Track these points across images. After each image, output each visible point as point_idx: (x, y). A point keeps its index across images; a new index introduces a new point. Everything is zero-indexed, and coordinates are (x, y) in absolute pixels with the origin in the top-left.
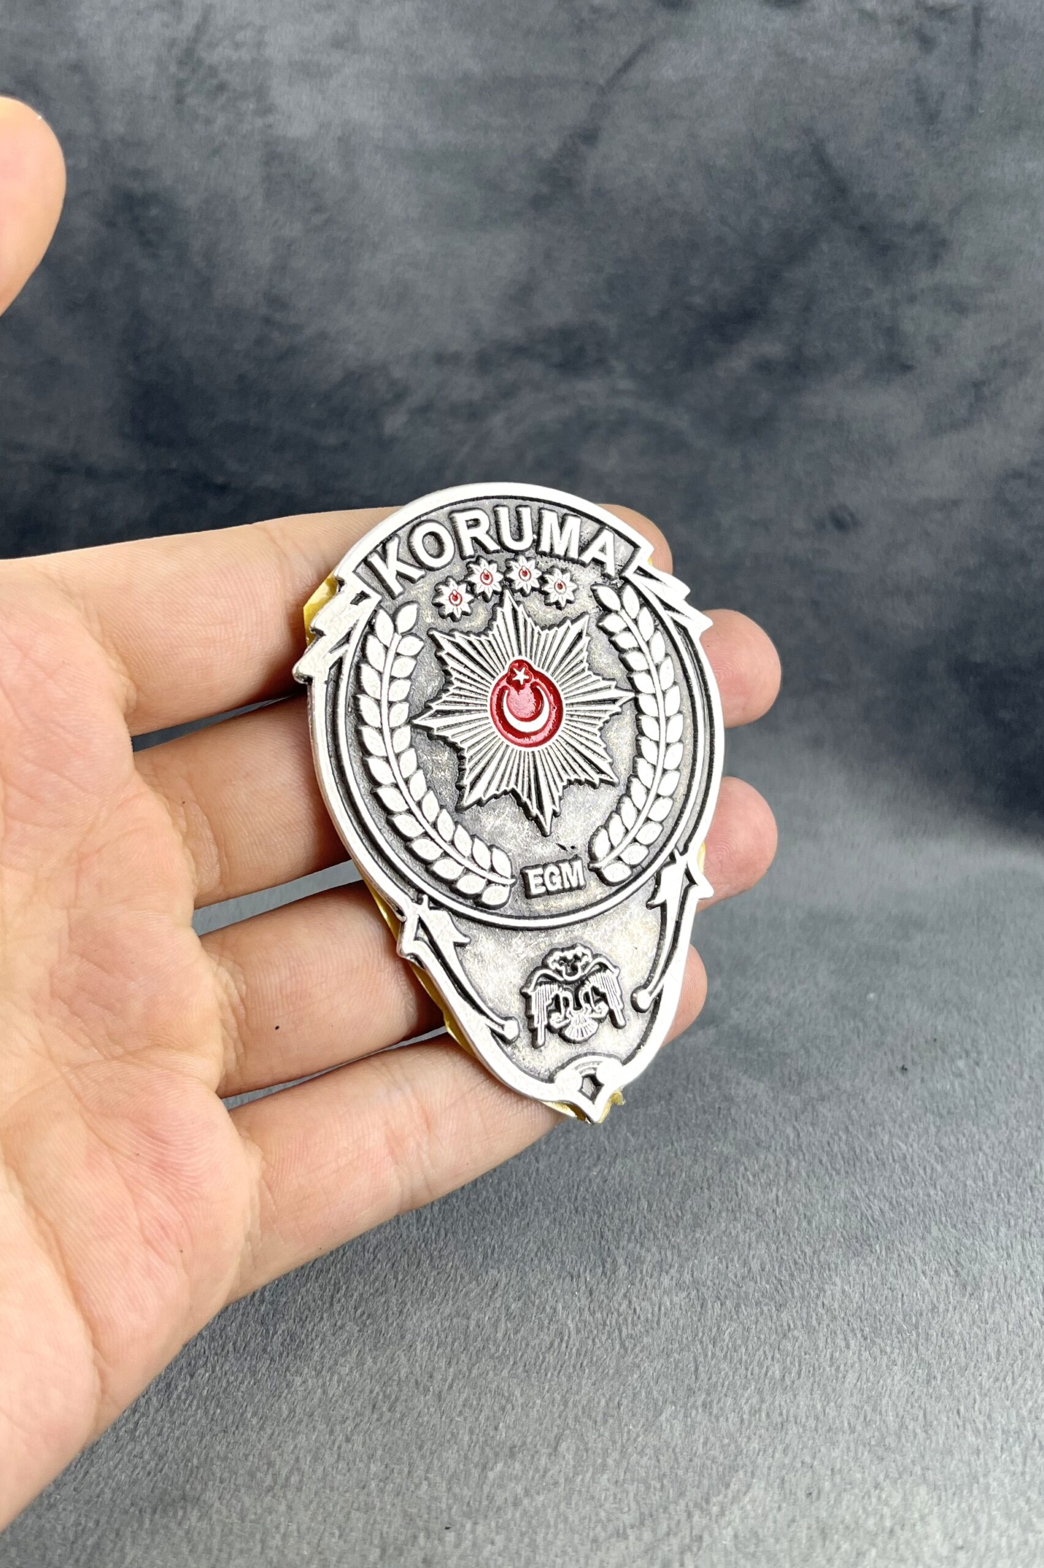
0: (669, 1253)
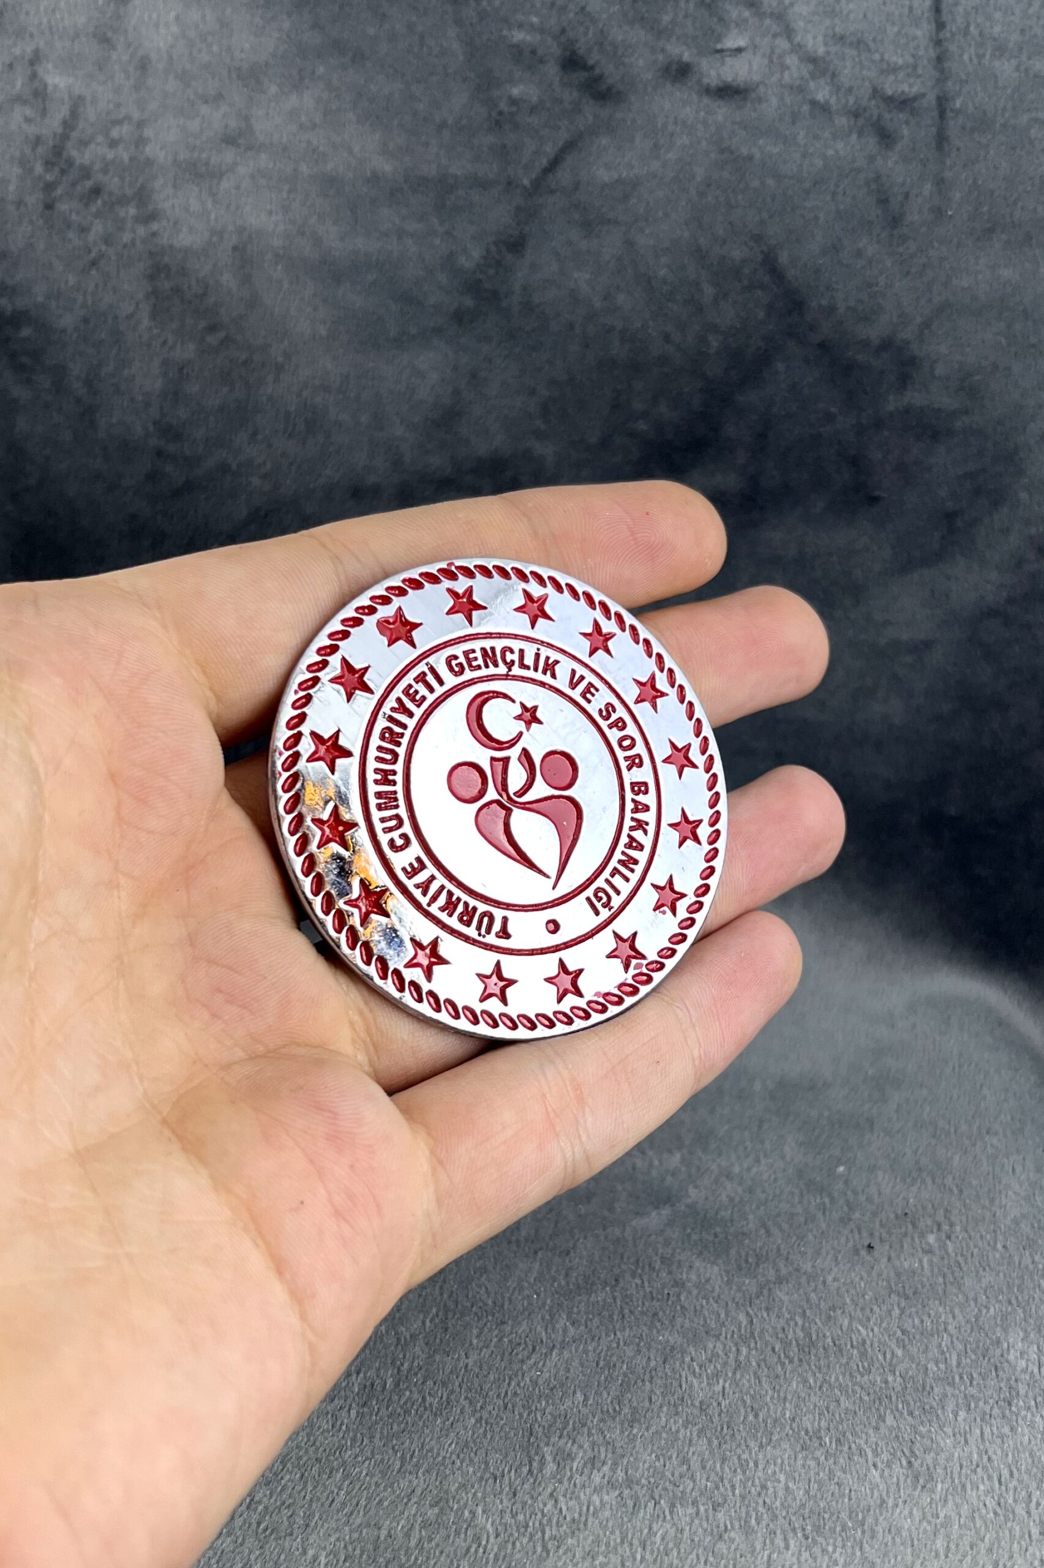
0: (603, 1450)
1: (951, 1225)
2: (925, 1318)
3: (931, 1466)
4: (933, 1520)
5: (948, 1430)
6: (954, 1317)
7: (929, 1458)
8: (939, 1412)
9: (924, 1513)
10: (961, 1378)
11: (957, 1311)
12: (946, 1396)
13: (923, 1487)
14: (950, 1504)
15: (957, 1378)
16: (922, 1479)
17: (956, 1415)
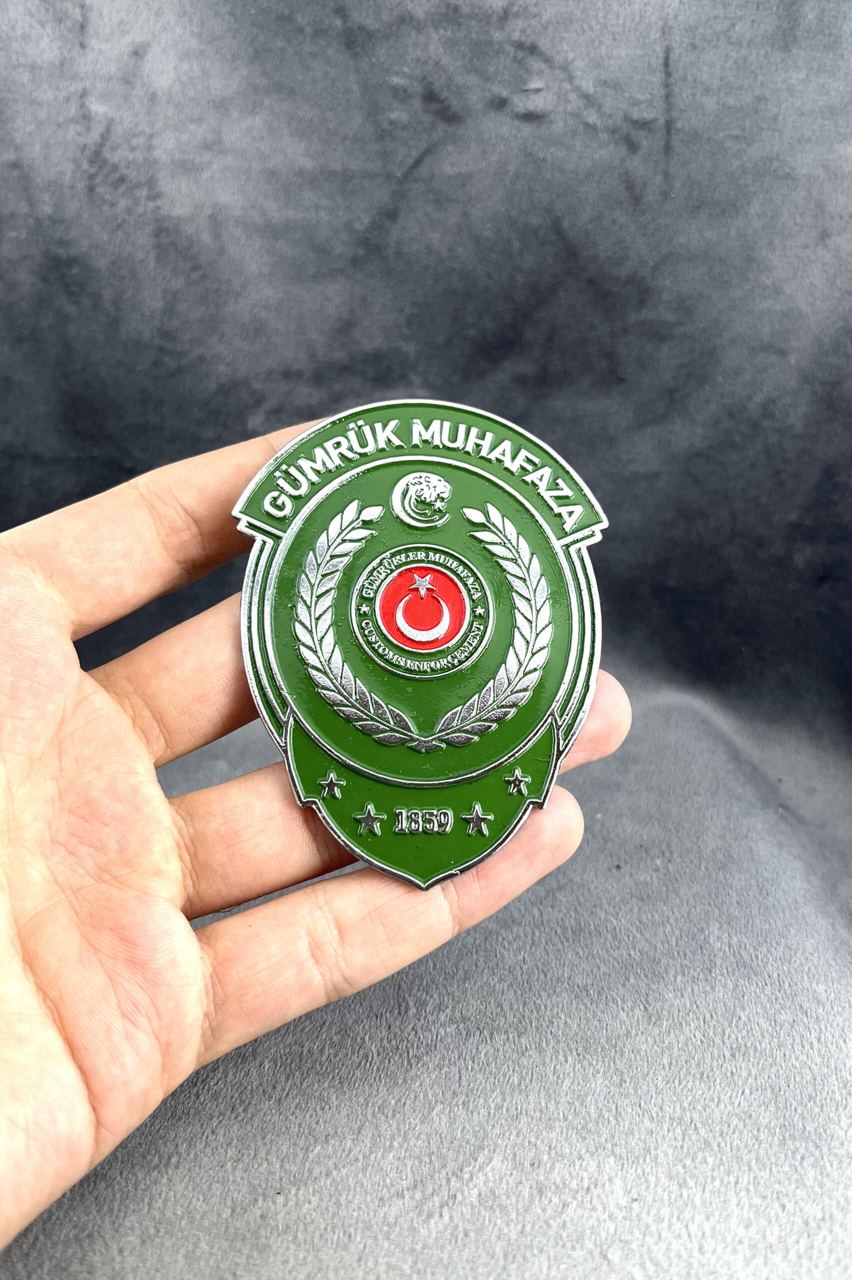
1: (671, 853)
2: (655, 913)
3: (659, 1010)
4: (661, 1045)
5: (671, 988)
6: (673, 913)
7: (659, 1005)
8: (665, 976)
9: (655, 1041)
10: (678, 953)
11: (675, 909)
12: (669, 965)
13: (655, 1024)
14: (672, 1034)
15: (676, 954)
16: (654, 1018)
17: (675, 978)
